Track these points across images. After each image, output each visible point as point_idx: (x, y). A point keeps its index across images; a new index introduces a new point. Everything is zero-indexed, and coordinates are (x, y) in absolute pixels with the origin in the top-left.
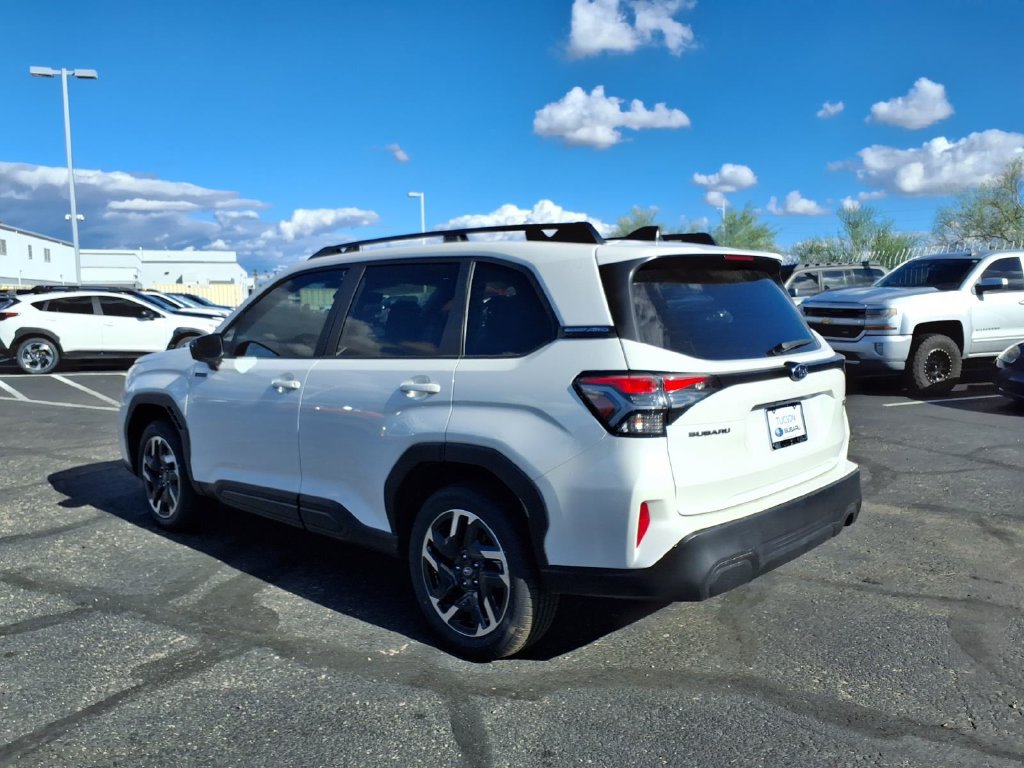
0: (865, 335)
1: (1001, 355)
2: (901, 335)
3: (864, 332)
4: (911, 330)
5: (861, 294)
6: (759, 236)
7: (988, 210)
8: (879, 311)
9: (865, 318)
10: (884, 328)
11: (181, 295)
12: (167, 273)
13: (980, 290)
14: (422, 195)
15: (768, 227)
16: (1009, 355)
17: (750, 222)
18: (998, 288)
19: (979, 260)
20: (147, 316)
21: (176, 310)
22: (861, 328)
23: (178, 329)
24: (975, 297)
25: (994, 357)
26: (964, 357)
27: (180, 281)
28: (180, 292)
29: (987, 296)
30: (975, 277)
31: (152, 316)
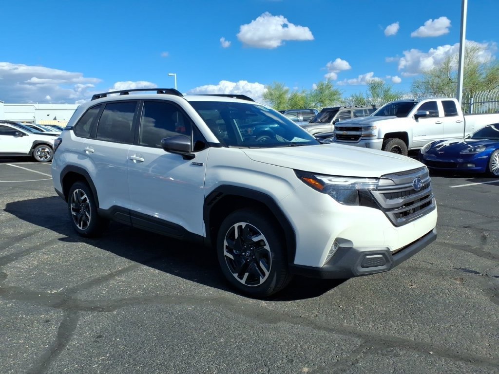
0: (362, 139)
1: (423, 148)
2: (378, 139)
3: (361, 138)
4: (383, 137)
5: (362, 120)
6: (335, 94)
7: (437, 80)
8: (368, 128)
9: (361, 131)
10: (370, 136)
11: (50, 125)
12: (48, 115)
13: (417, 117)
14: (175, 74)
15: (339, 90)
16: (427, 148)
17: (330, 87)
18: (424, 116)
19: (417, 103)
20: (18, 135)
21: (40, 132)
22: (359, 136)
23: (35, 141)
24: (415, 120)
25: (420, 149)
26: (409, 149)
27: (55, 119)
28: (50, 124)
29: (420, 120)
30: (415, 111)
31: (21, 135)
